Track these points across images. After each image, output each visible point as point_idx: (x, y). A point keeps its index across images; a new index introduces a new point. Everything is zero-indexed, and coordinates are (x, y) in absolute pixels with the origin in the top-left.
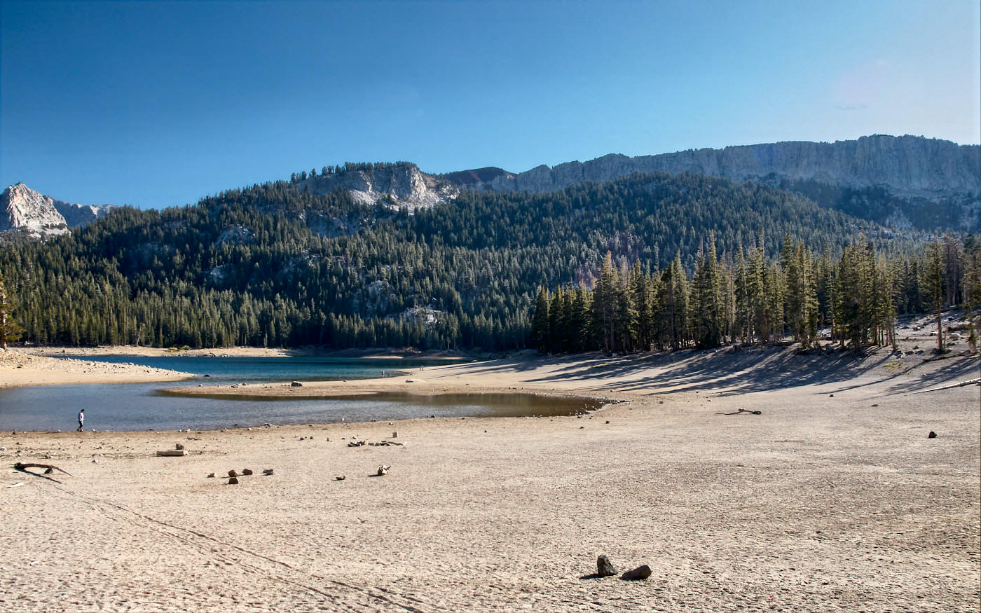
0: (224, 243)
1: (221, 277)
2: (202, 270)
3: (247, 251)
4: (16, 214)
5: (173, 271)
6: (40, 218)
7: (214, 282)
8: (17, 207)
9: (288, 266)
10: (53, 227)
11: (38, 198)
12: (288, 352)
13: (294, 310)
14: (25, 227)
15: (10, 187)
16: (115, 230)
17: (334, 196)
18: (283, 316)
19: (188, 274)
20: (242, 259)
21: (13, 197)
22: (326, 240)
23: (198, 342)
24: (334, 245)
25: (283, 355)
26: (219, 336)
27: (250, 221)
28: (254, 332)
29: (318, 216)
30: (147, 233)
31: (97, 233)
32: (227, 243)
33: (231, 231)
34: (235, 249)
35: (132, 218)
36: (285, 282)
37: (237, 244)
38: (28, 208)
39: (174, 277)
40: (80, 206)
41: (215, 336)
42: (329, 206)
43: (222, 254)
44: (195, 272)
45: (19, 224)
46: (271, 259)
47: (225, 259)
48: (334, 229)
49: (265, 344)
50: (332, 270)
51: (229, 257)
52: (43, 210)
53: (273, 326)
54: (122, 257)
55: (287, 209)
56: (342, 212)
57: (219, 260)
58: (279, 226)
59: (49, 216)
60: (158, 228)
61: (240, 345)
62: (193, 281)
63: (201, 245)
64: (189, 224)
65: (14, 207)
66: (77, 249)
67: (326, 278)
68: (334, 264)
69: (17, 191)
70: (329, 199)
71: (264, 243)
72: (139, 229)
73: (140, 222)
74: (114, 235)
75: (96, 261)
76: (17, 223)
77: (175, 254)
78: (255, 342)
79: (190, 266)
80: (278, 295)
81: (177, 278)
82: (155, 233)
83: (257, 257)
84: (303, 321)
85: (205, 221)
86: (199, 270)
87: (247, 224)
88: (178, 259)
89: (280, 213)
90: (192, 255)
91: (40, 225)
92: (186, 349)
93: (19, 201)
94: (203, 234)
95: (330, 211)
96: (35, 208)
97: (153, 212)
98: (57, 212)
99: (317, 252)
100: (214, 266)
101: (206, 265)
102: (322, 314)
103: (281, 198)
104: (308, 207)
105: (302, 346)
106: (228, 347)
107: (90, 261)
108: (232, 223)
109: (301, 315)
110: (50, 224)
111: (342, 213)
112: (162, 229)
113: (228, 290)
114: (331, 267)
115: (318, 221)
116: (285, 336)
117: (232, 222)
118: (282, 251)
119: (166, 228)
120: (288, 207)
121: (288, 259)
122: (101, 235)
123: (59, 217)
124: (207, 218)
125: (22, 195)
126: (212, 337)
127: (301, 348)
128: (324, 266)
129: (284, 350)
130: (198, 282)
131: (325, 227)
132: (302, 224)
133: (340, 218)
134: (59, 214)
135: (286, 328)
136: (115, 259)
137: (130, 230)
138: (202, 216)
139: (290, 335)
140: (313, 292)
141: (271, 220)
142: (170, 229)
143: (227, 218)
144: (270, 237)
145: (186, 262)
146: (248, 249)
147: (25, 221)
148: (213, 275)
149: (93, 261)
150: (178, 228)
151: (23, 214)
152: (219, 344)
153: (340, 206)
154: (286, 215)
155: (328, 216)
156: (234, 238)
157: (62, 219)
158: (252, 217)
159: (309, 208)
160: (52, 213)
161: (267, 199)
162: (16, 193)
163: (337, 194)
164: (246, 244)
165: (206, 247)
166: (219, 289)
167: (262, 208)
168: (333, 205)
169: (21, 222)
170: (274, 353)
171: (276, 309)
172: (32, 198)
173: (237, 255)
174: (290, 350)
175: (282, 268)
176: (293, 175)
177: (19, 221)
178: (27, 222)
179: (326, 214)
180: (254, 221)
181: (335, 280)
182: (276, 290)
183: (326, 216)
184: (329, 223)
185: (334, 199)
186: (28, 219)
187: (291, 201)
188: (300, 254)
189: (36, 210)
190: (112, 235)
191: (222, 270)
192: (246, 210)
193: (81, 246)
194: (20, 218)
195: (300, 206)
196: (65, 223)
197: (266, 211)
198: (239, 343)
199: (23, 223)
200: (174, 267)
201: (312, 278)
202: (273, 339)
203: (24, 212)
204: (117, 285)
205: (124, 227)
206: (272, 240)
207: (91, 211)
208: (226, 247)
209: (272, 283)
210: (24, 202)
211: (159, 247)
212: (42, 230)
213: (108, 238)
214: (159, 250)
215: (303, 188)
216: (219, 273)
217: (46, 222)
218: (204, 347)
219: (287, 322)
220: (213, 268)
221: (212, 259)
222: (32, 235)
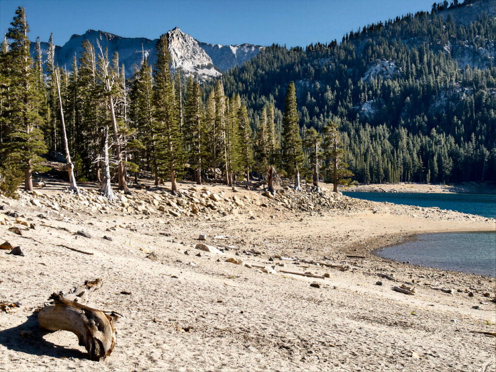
0: (372, 78)
1: (372, 112)
2: (353, 106)
3: (396, 86)
4: (174, 57)
5: (326, 107)
6: (193, 59)
7: (366, 117)
8: (174, 50)
9: (440, 99)
10: (203, 67)
11: (190, 41)
12: (452, 189)
13: (453, 144)
14: (180, 68)
15: (169, 32)
16: (267, 68)
17: (479, 24)
18: (445, 151)
19: (341, 109)
20: (392, 94)
21: (171, 40)
22: (479, 72)
23: (367, 178)
24: (487, 76)
25: (447, 192)
26: (386, 171)
27: (396, 54)
28: (417, 168)
29: (463, 46)
30: (299, 70)
31: (253, 72)
32: (375, 78)
33: (379, 65)
34: (383, 84)
35: (281, 57)
36: (439, 116)
37: (385, 79)
38: (183, 51)
39: (328, 113)
40: (220, 46)
41: (382, 171)
42: (475, 36)
43: (371, 88)
44: (347, 107)
45: (176, 65)
46: (421, 93)
47: (375, 94)
48: (480, 61)
49: (428, 180)
50: (488, 103)
51: (379, 92)
52: (195, 52)
53: (435, 162)
54: (277, 94)
55: (432, 40)
56: (488, 41)
57: (368, 95)
58: (425, 59)
59: (199, 57)
60: (309, 65)
61: (404, 181)
62: (346, 116)
63: (350, 81)
64: (337, 61)
65: (172, 51)
66: (237, 87)
67: (483, 111)
68: (490, 97)
69: (174, 36)
70: (474, 28)
71: (412, 76)
72: (291, 67)
73: (288, 60)
74: (267, 73)
75: (255, 99)
76: (174, 64)
77: (326, 91)
78: (418, 178)
79: (342, 102)
80: (434, 129)
81: (331, 114)
82: (306, 70)
83: (407, 91)
84: (465, 157)
85: (352, 56)
86: (350, 105)
87: (393, 59)
88: (330, 95)
89: (425, 45)
90: (343, 91)
91: (193, 65)
92: (355, 184)
93: (175, 45)
94: (351, 70)
95: (476, 41)
96: (188, 50)
97: (297, 50)
98: (205, 54)
99: (470, 84)
100: (365, 101)
101: (356, 100)
102: (485, 149)
103: (425, 30)
104: (452, 38)
105: (464, 183)
106: (394, 182)
107: (250, 98)
108: (378, 58)
109: (462, 151)
110: (200, 64)
111: (488, 43)
112: (312, 66)
113: (383, 125)
114: (486, 100)
115: (463, 52)
116: (447, 172)
117: (379, 56)
118: (432, 85)
119: (316, 65)
120: (432, 38)
121: (439, 92)
122: (255, 74)
123: (207, 58)
124: (354, 53)
125: (178, 39)
126: (379, 172)
127: (463, 185)
128: (479, 99)
129: (447, 186)
130: (351, 116)
131: (471, 58)
132: (447, 56)
133: (487, 48)
134: (207, 55)
135: (448, 163)
136: (272, 97)
137: (281, 68)
138: (349, 52)
139: (452, 172)
140: (470, 126)
141: (417, 53)
142: (319, 66)
143: (373, 52)
144: (417, 70)
145: (337, 98)
146: (396, 83)
147: (181, 62)
148: (364, 111)
149: (252, 99)
150: (327, 65)
151: (179, 56)
152: (386, 180)
153: (486, 35)
154: (431, 47)
155: (474, 45)
156: (382, 72)
157: (209, 60)
158: (397, 51)
159: (454, 39)
160: (201, 54)
161: (411, 32)
162: (173, 38)
163: (481, 22)
164: (394, 78)
165: (355, 83)
166: (374, 124)
167: (406, 41)
168: (479, 34)
169: (177, 64)
170: (438, 189)
171: (436, 144)
172: (185, 41)
173: (386, 90)
174: (452, 186)
175: (433, 102)
176: (435, 4)
177: (176, 63)
178: (182, 63)
179: (472, 44)
180: (400, 55)
181: (493, 113)
182: (431, 125)
183: (472, 47)
184: (475, 54)
185: (479, 28)
186: (183, 60)
187: (435, 32)
188: (452, 88)
189: (189, 52)
190: (265, 74)
191: (372, 105)
192: (391, 44)
193: (240, 84)
194: (177, 60)
195: (444, 37)
196: (212, 63)
197: (411, 44)
198: (404, 179)
199: (179, 64)
200: (327, 104)
201: (467, 113)
202: (436, 175)
203: (179, 54)
204: (278, 121)
205: (275, 65)
206: (420, 73)
207: (230, 51)
208: (374, 81)
209: (425, 118)
210: (179, 46)
211: (310, 84)
212: (194, 71)
213: (262, 76)
214: (310, 86)
215: (446, 18)
216: (370, 108)
217: (197, 63)
218: (371, 183)
219: (449, 158)
220: (363, 103)
221: (363, 94)
222: (187, 75)
